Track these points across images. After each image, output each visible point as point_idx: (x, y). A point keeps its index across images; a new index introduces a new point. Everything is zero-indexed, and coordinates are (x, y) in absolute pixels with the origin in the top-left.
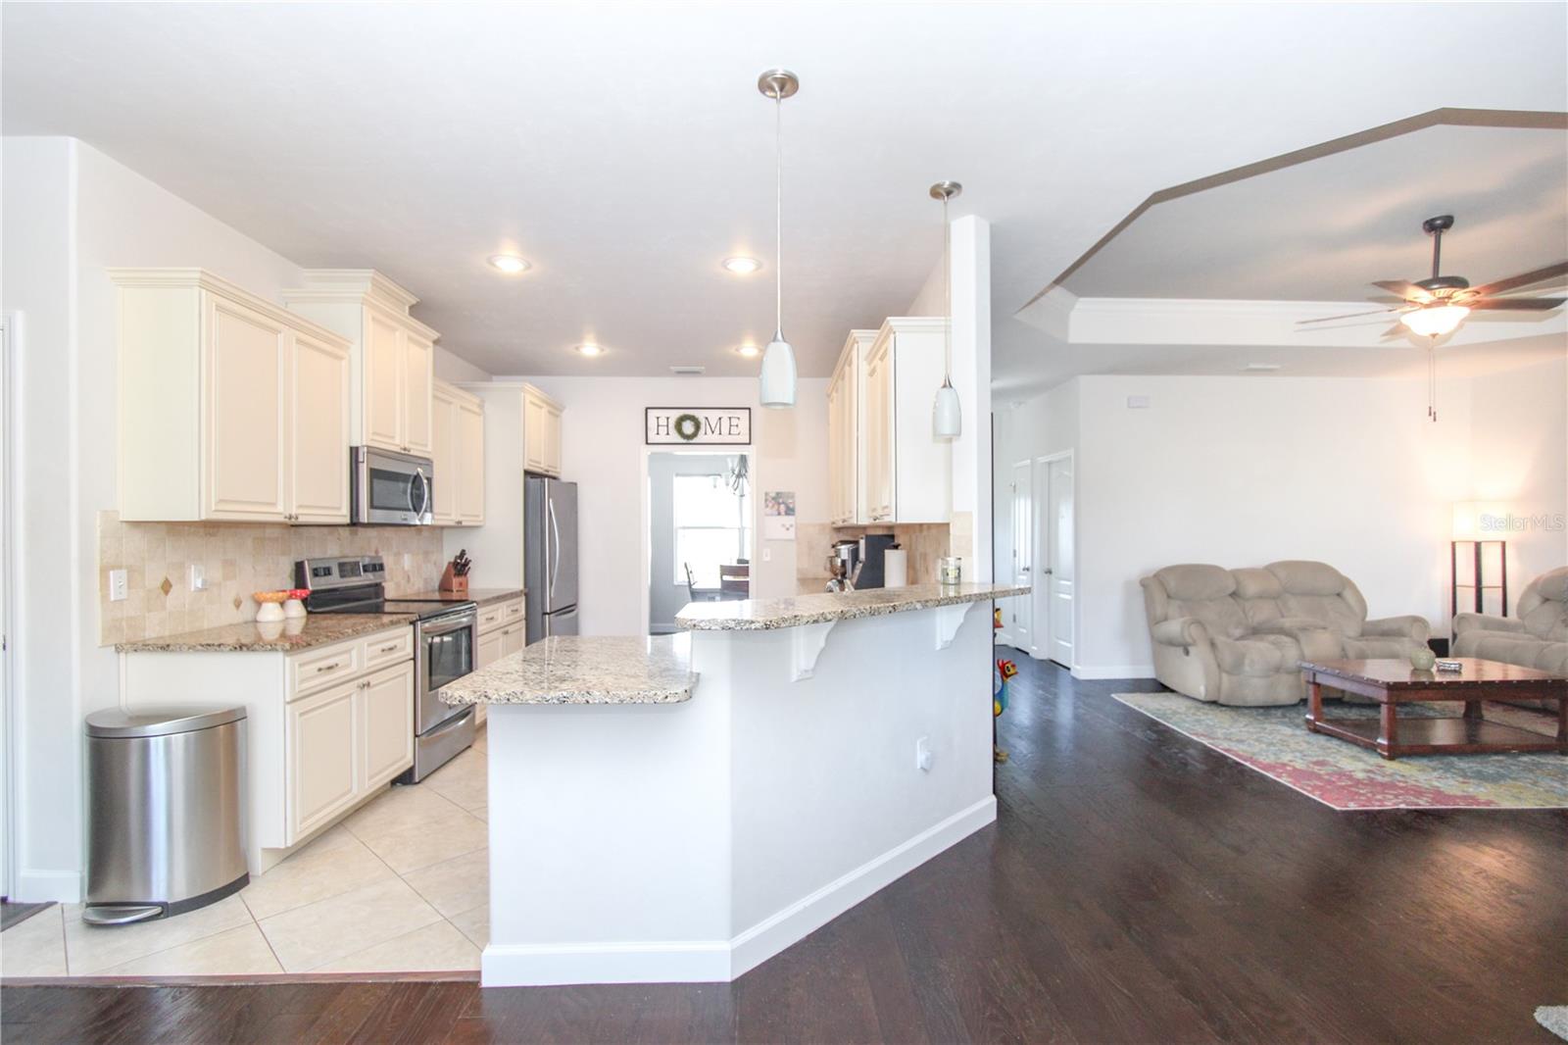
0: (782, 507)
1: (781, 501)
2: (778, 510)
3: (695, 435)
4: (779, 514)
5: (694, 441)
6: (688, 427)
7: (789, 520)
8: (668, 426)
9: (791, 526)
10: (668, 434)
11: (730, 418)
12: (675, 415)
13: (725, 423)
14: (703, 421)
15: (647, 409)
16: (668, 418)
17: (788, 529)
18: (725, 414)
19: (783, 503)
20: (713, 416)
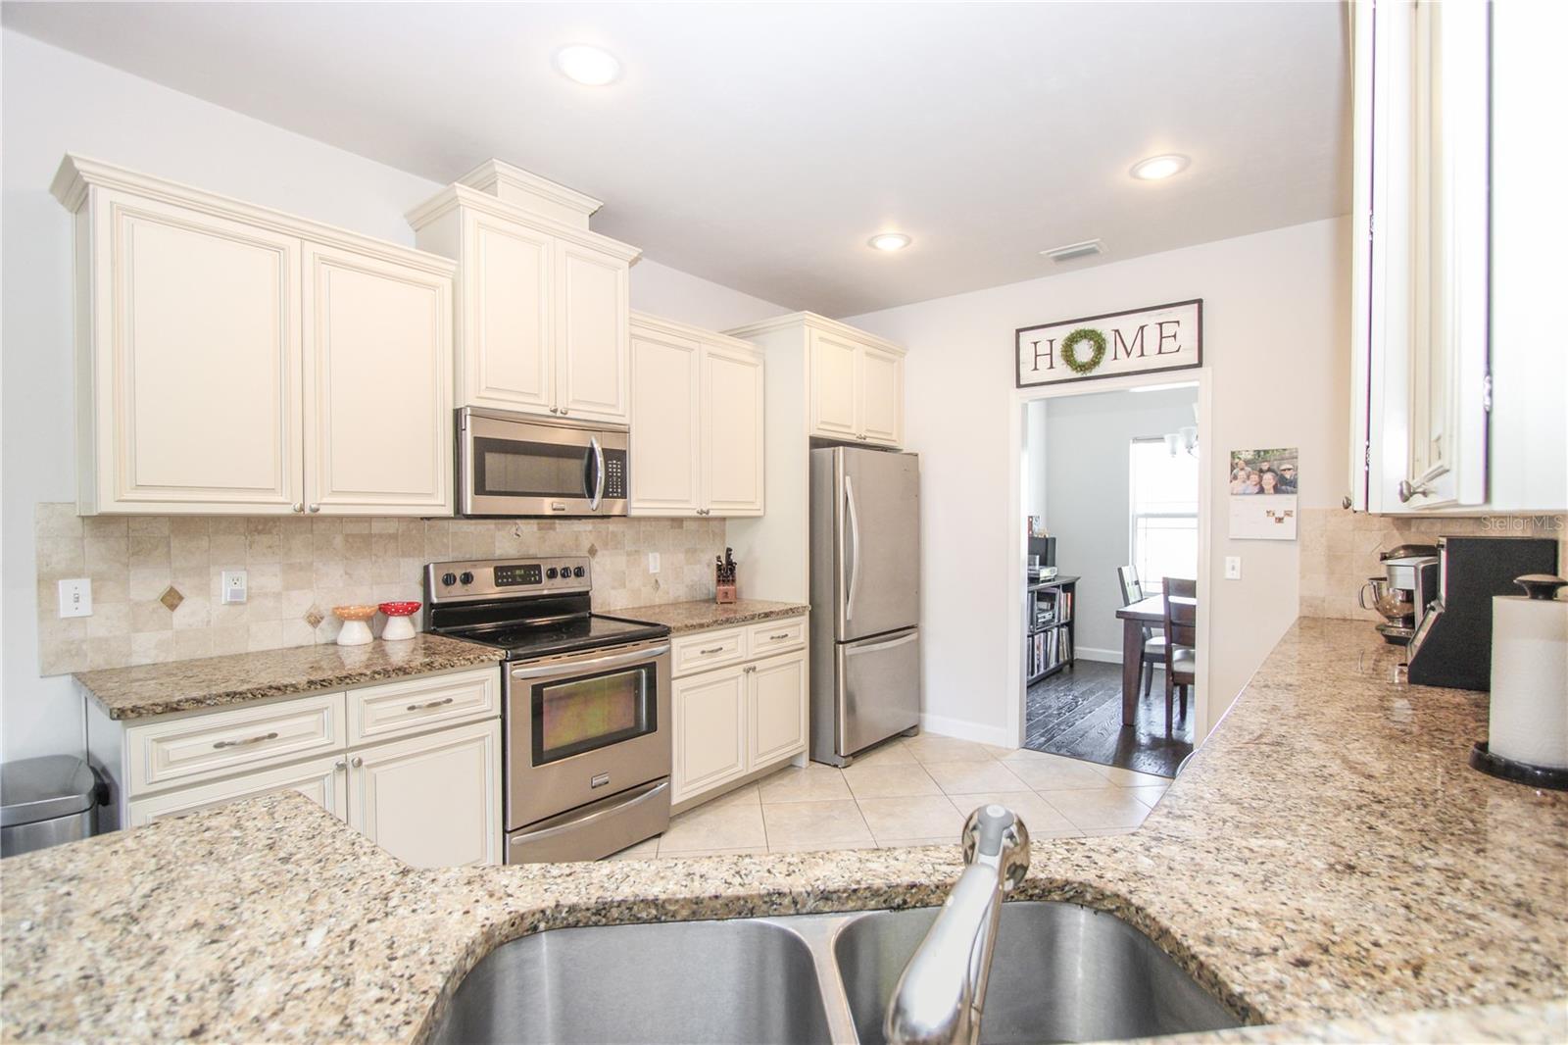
0: (1269, 480)
1: (1265, 466)
2: (1260, 483)
3: (1095, 363)
4: (1262, 491)
5: (1095, 372)
6: (1084, 351)
7: (1282, 503)
8: (1051, 354)
9: (1288, 514)
10: (1051, 367)
11: (1161, 324)
12: (1062, 334)
13: (1152, 336)
14: (1109, 337)
15: (1018, 331)
16: (1051, 342)
17: (1280, 520)
18: (1151, 319)
19: (1269, 470)
20: (1128, 326)
